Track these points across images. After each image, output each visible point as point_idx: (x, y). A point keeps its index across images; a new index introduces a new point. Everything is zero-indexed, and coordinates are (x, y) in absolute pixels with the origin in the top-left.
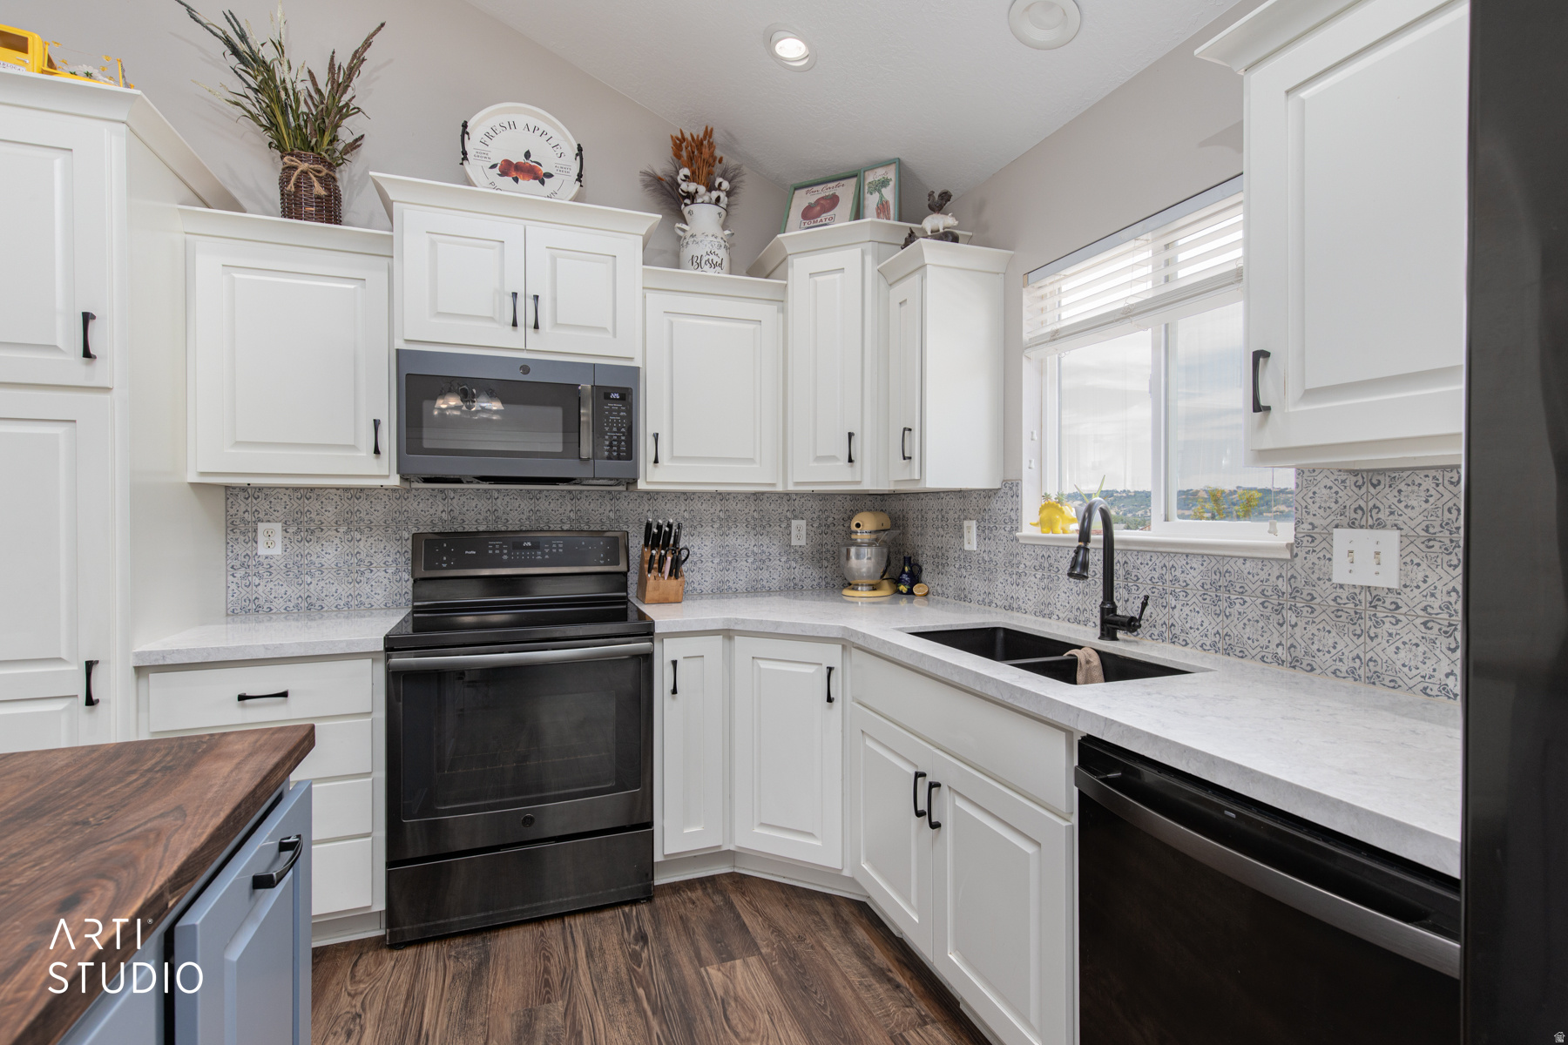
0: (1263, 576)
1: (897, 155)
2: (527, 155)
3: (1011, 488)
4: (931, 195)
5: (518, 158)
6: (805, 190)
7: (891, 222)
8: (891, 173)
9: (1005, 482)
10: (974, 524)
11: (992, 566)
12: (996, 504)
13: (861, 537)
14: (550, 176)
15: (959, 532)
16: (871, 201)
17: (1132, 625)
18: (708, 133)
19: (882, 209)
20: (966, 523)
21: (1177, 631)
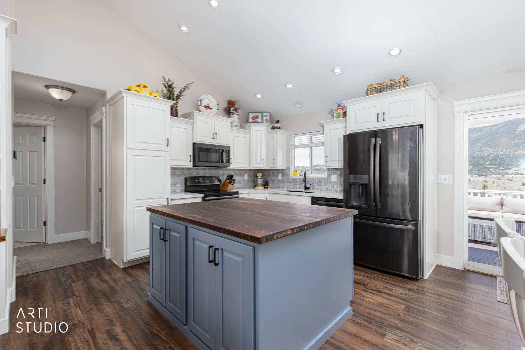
0: (324, 180)
1: (269, 111)
2: (208, 104)
3: (288, 169)
4: (276, 120)
5: (207, 105)
6: (251, 113)
7: (268, 123)
8: (268, 114)
9: (287, 168)
10: (280, 175)
11: (284, 182)
12: (284, 171)
13: (259, 177)
14: (211, 108)
15: (277, 176)
16: (265, 118)
17: (309, 188)
18: (235, 101)
19: (267, 120)
20: (279, 175)
21: (314, 188)
